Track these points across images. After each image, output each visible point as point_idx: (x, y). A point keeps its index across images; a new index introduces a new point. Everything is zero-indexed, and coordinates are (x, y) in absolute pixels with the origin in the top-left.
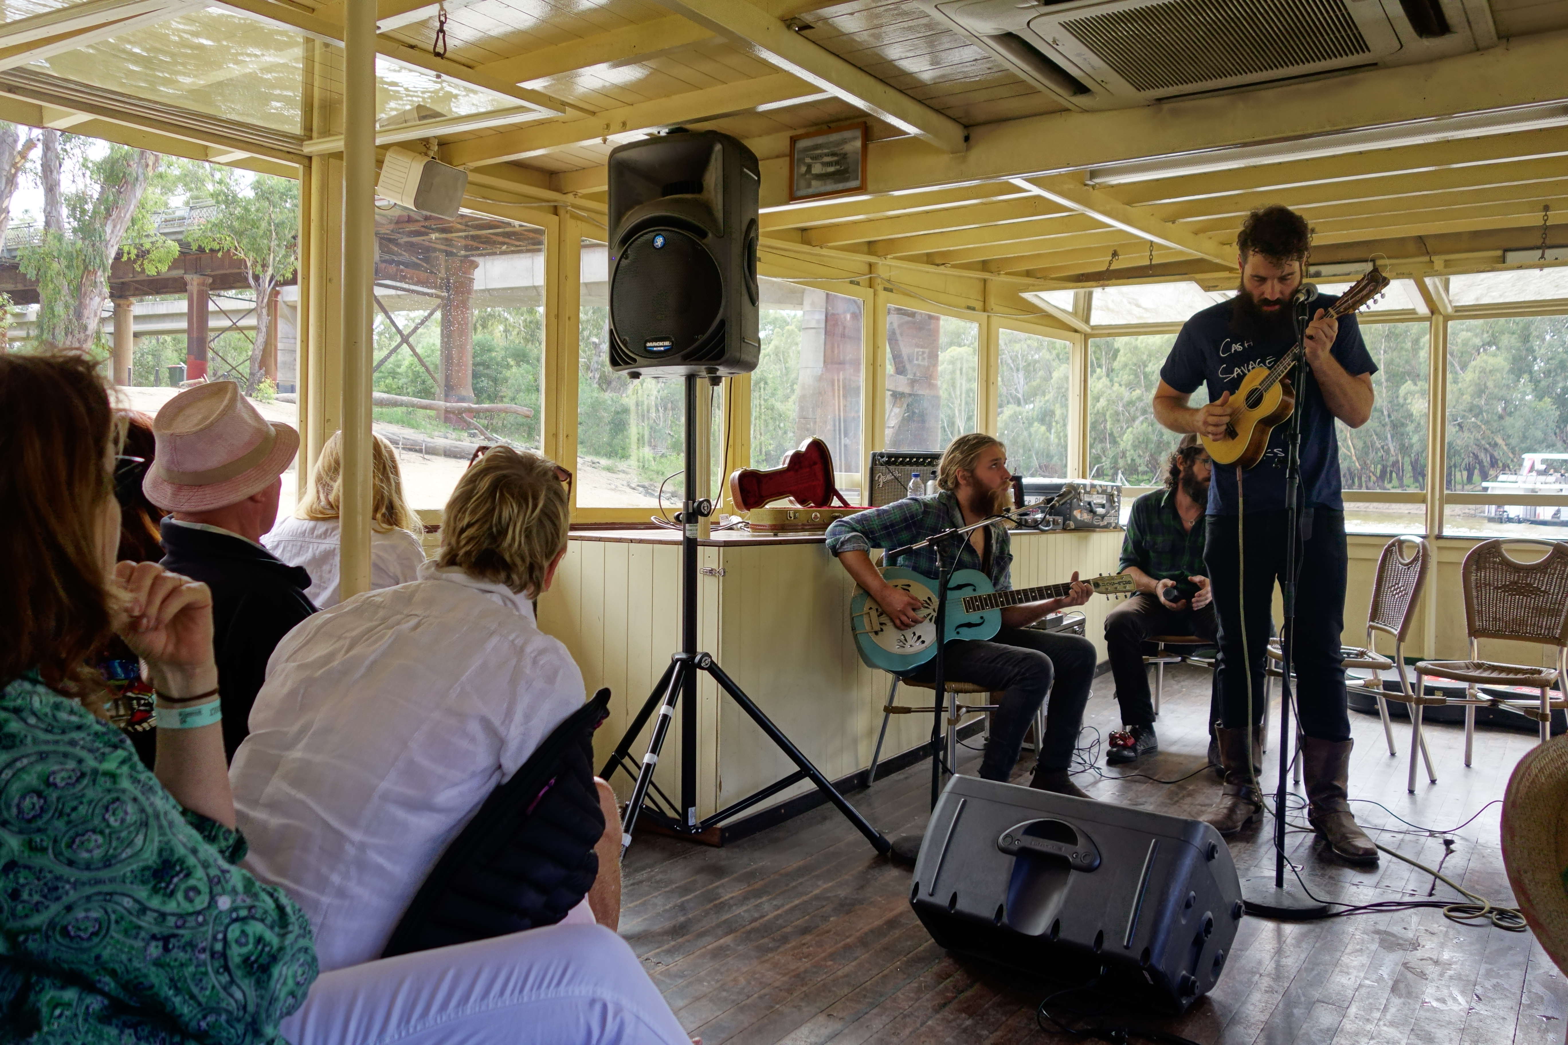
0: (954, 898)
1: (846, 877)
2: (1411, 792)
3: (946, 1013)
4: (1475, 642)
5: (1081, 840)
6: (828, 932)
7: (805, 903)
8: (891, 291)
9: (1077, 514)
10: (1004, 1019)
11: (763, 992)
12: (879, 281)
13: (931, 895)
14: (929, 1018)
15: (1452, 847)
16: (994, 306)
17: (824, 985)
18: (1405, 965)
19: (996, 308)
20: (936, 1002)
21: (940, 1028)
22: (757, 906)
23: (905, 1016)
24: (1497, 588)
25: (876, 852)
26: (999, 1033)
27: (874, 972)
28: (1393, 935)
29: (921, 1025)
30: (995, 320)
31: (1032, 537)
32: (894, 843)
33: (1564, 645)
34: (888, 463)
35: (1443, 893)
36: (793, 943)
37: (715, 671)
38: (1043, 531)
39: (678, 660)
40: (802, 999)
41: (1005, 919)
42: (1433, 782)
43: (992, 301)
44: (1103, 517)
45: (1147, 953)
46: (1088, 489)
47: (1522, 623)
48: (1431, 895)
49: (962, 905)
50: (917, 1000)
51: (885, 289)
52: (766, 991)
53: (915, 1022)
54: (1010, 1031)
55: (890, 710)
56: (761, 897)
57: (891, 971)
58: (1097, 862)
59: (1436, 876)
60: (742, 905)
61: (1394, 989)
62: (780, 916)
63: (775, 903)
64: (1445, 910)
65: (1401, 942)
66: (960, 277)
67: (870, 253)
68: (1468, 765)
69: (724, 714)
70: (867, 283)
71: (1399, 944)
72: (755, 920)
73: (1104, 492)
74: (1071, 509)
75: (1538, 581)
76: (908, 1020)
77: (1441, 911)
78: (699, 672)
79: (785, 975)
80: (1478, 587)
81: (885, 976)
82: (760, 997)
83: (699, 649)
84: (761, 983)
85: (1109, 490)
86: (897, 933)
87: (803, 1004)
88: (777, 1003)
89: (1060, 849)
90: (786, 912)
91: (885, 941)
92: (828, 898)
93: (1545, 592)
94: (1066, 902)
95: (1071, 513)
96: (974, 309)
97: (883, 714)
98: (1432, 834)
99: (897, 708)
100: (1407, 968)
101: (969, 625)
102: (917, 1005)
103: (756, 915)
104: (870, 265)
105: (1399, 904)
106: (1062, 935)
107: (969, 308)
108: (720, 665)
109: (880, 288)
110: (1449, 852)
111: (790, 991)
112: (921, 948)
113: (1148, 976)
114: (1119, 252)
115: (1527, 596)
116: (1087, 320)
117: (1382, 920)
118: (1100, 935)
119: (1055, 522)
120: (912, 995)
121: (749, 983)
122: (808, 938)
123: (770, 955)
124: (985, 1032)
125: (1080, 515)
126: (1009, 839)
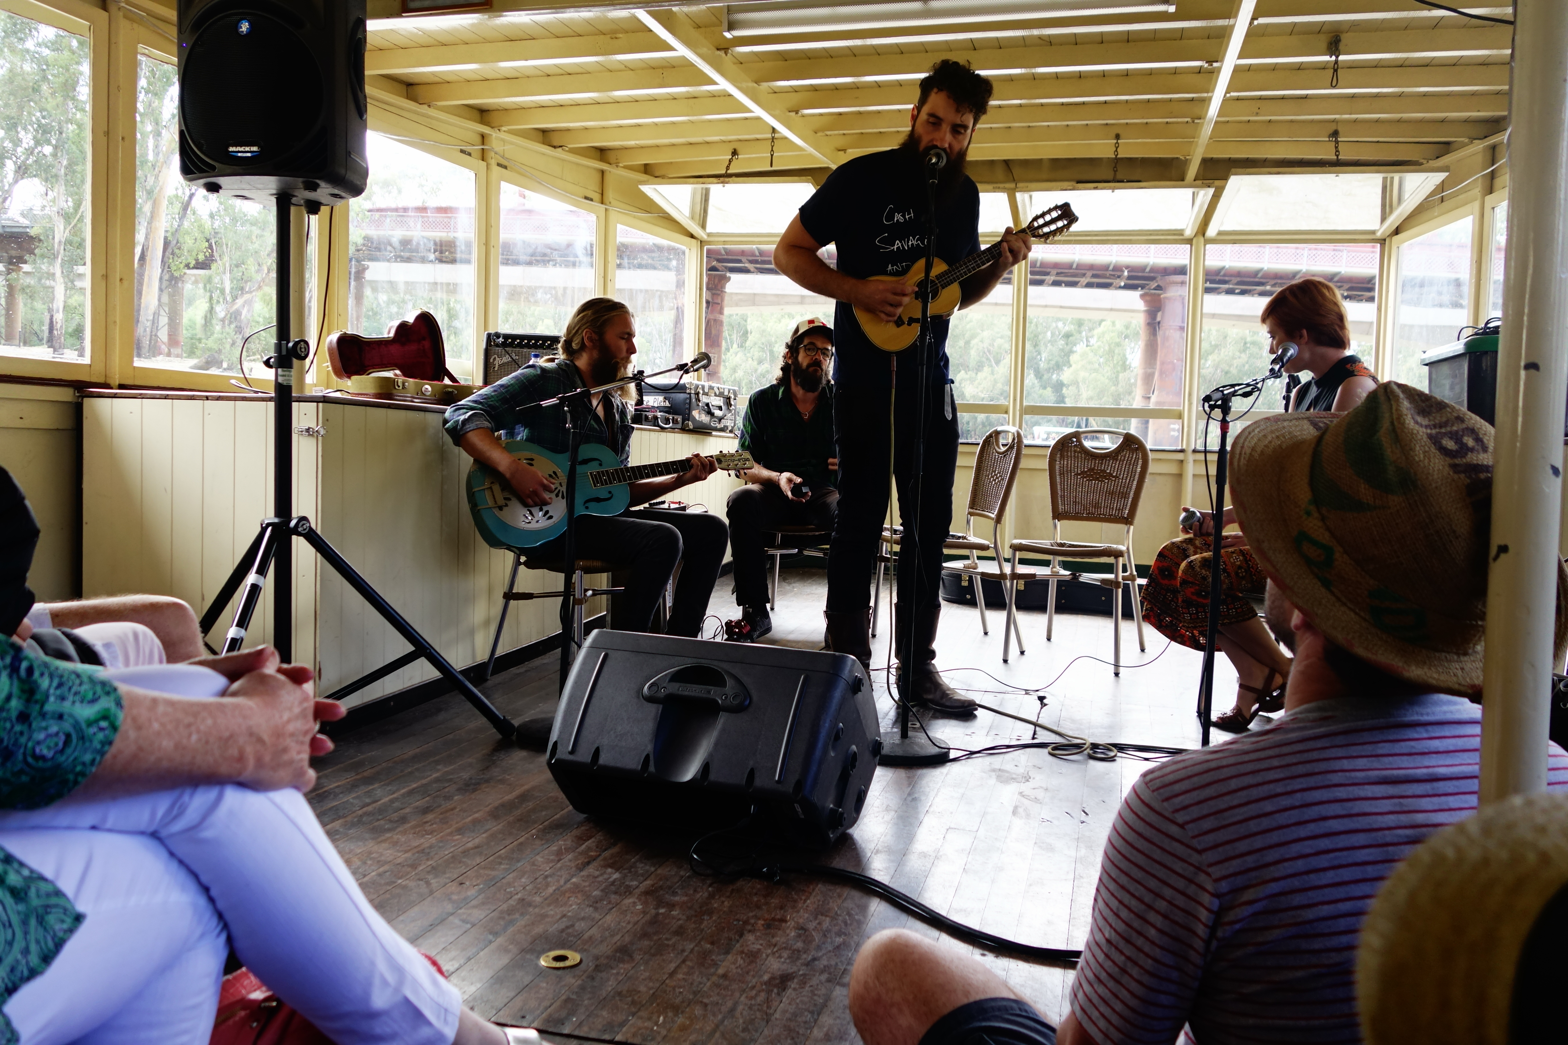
0: (597, 752)
1: (470, 760)
2: (1005, 661)
3: (591, 870)
4: (1058, 524)
5: (730, 682)
6: (452, 809)
7: (423, 786)
8: (505, 167)
9: (695, 414)
10: (653, 869)
11: (381, 870)
12: (493, 154)
13: (572, 752)
14: (572, 876)
15: (1045, 701)
16: (611, 200)
17: (453, 857)
18: (1021, 794)
19: (614, 202)
20: (580, 861)
21: (587, 884)
22: (368, 792)
23: (546, 877)
24: (1077, 474)
25: (499, 736)
26: (648, 882)
27: (508, 842)
28: (1007, 772)
29: (565, 883)
30: (613, 215)
31: (652, 433)
32: (519, 726)
33: (1131, 523)
34: (504, 345)
35: (1044, 737)
36: (413, 823)
37: (312, 538)
38: (663, 429)
39: (268, 525)
40: (428, 872)
41: (652, 768)
42: (1022, 653)
43: (610, 195)
44: (720, 419)
45: (799, 785)
46: (706, 390)
47: (1097, 506)
48: (1033, 738)
49: (604, 759)
50: (559, 861)
51: (499, 165)
52: (386, 867)
53: (558, 881)
54: (661, 879)
55: (510, 596)
56: (372, 784)
57: (527, 839)
58: (747, 702)
59: (1036, 725)
60: (350, 792)
61: (1015, 812)
62: (397, 799)
63: (389, 788)
64: (1049, 749)
65: (1014, 776)
66: (578, 164)
67: (483, 122)
68: (1049, 639)
69: (323, 587)
70: (479, 154)
71: (1013, 779)
72: (368, 805)
73: (721, 395)
74: (690, 410)
75: (1110, 467)
76: (549, 879)
77: (1045, 751)
78: (294, 537)
79: (406, 852)
80: (1062, 474)
81: (521, 844)
82: (380, 875)
83: (295, 513)
84: (379, 862)
85: (726, 393)
86: (530, 805)
87: (430, 877)
88: (400, 878)
89: (709, 692)
90: (403, 795)
91: (518, 812)
92: (450, 780)
93: (1116, 477)
94: (716, 744)
95: (689, 414)
96: (592, 200)
97: (501, 602)
98: (1027, 692)
99: (518, 594)
100: (1023, 796)
101: (598, 500)
102: (559, 865)
103: (368, 800)
104: (483, 137)
105: (1008, 747)
106: (713, 777)
107: (586, 198)
108: (319, 532)
109: (493, 162)
110: (1043, 705)
111: (414, 866)
112: (558, 816)
113: (799, 810)
114: (739, 150)
115: (1102, 481)
116: (703, 226)
117: (996, 761)
118: (752, 773)
119: (675, 421)
120: (552, 857)
121: (365, 863)
122: (430, 817)
123: (388, 835)
124: (635, 883)
125: (699, 416)
126: (655, 688)
